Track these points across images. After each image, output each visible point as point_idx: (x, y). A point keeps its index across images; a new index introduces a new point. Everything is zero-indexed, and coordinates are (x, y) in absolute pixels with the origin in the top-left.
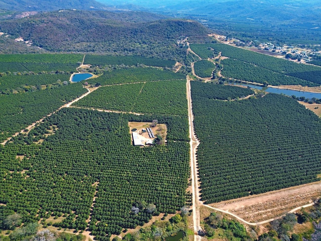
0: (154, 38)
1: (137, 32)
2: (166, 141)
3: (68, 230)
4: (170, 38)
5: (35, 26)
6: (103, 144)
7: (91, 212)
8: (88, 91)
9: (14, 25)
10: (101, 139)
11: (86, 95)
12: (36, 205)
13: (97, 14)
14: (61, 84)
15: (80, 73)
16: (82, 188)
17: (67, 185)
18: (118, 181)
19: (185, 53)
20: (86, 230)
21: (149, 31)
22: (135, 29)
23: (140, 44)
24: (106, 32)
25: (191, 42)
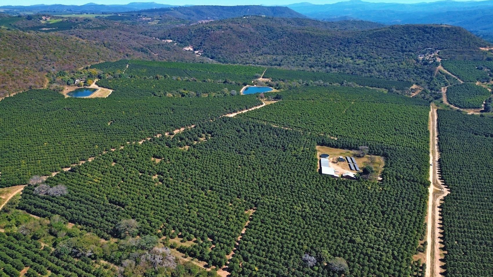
0: (377, 51)
1: (350, 42)
2: (380, 179)
3: (197, 262)
4: (406, 51)
5: (210, 33)
6: (271, 163)
7: (236, 246)
8: (262, 104)
9: (185, 32)
10: (269, 157)
11: (258, 107)
12: (160, 217)
13: (294, 22)
14: (228, 94)
15: (255, 86)
16: (230, 211)
17: (208, 203)
18: (287, 215)
19: (431, 72)
20: (224, 269)
21: (369, 42)
22: (348, 39)
23: (352, 59)
24: (302, 42)
25: (444, 57)
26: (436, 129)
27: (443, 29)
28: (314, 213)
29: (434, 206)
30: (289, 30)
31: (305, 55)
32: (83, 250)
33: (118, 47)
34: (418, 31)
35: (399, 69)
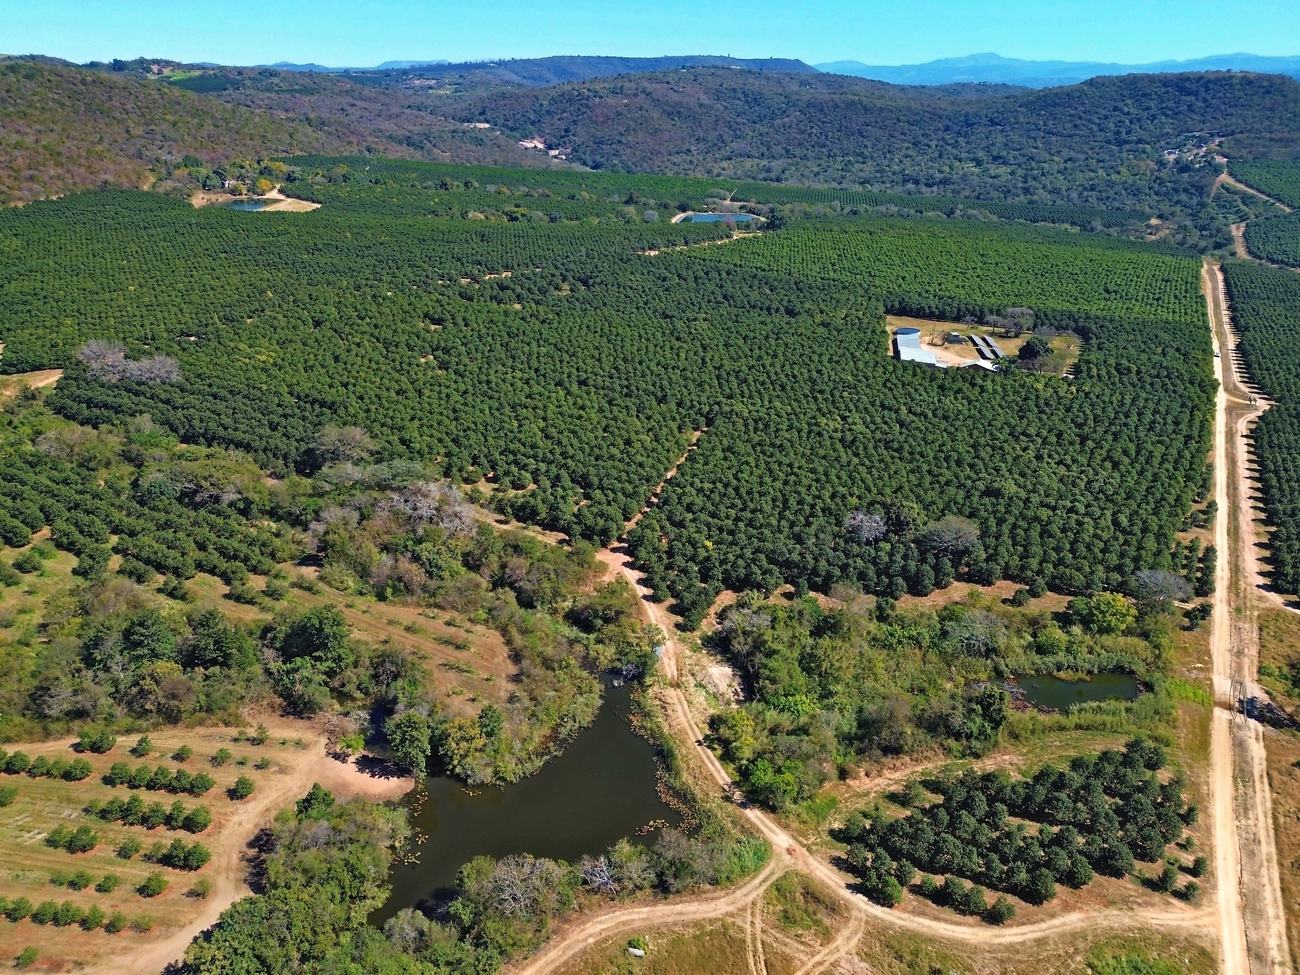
0: (1048, 143)
3: (539, 533)
4: (1129, 142)
5: (590, 103)
6: (755, 338)
8: (729, 237)
9: (526, 102)
11: (719, 242)
13: (819, 83)
14: (636, 219)
15: (711, 213)
18: (800, 437)
19: (1201, 189)
20: (614, 550)
21: (1026, 120)
22: (967, 114)
23: (979, 163)
24: (841, 125)
25: (1236, 155)
26: (1222, 297)
27: (1234, 81)
28: (878, 435)
29: (1230, 435)
30: (805, 98)
31: (847, 159)
32: (212, 484)
33: (345, 130)
34: (1164, 90)
35: (1111, 184)
